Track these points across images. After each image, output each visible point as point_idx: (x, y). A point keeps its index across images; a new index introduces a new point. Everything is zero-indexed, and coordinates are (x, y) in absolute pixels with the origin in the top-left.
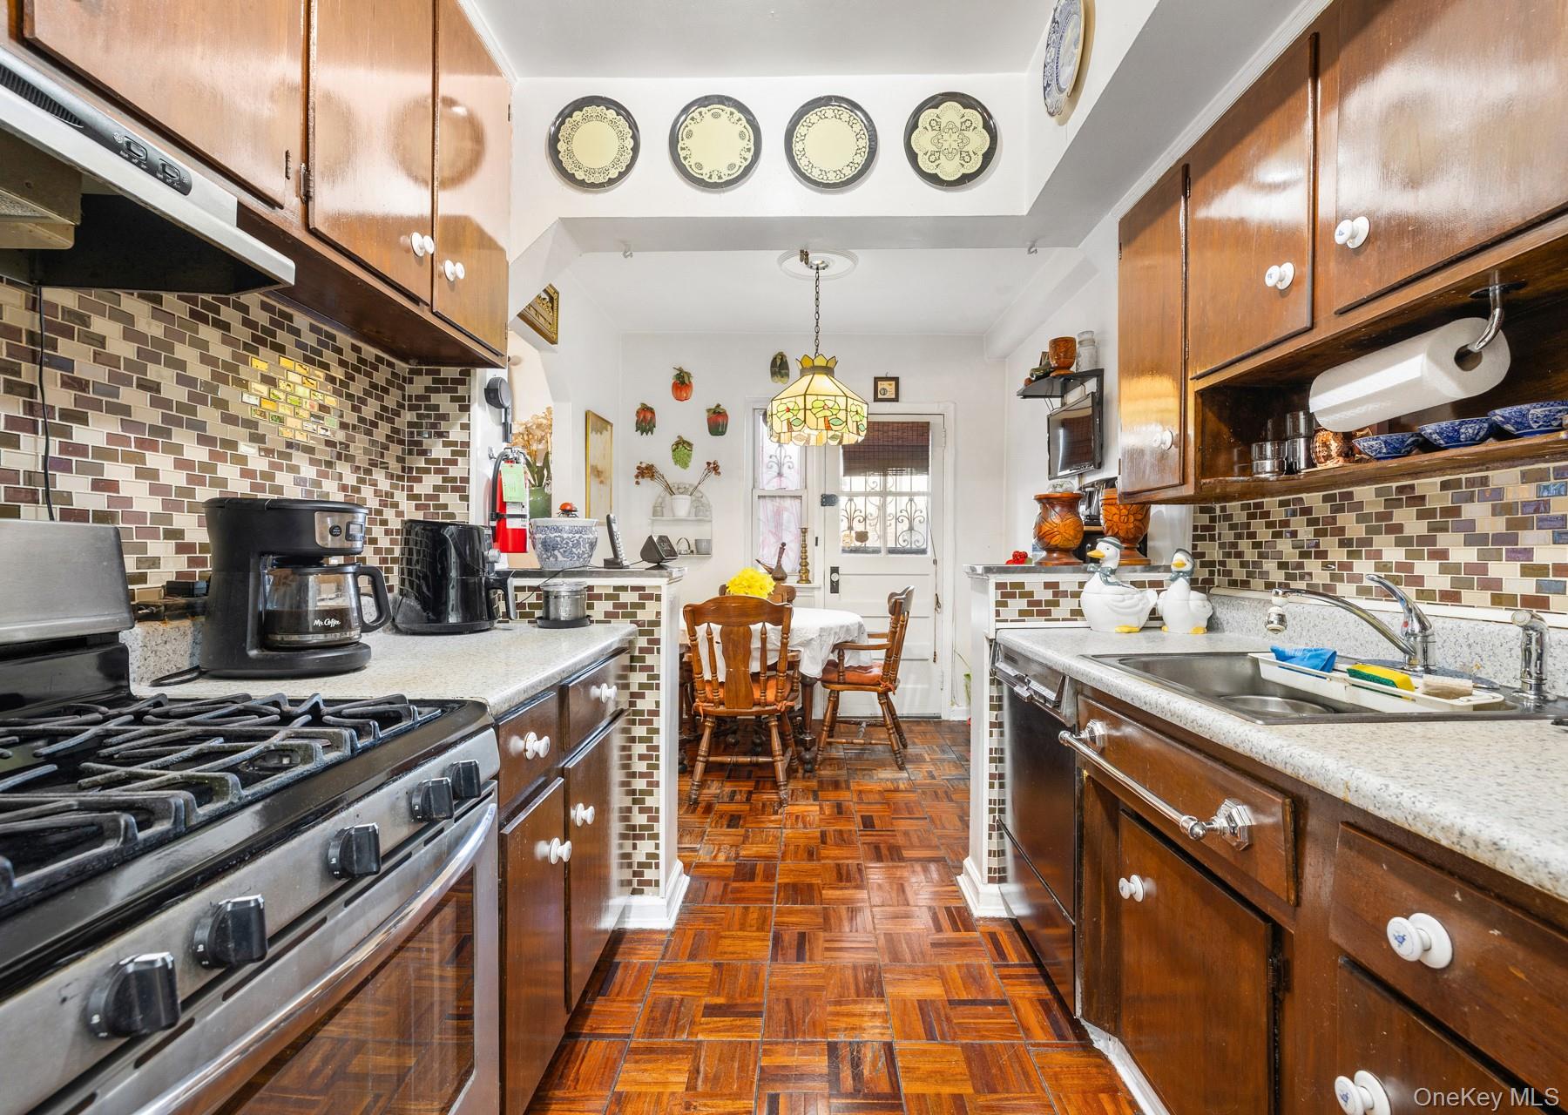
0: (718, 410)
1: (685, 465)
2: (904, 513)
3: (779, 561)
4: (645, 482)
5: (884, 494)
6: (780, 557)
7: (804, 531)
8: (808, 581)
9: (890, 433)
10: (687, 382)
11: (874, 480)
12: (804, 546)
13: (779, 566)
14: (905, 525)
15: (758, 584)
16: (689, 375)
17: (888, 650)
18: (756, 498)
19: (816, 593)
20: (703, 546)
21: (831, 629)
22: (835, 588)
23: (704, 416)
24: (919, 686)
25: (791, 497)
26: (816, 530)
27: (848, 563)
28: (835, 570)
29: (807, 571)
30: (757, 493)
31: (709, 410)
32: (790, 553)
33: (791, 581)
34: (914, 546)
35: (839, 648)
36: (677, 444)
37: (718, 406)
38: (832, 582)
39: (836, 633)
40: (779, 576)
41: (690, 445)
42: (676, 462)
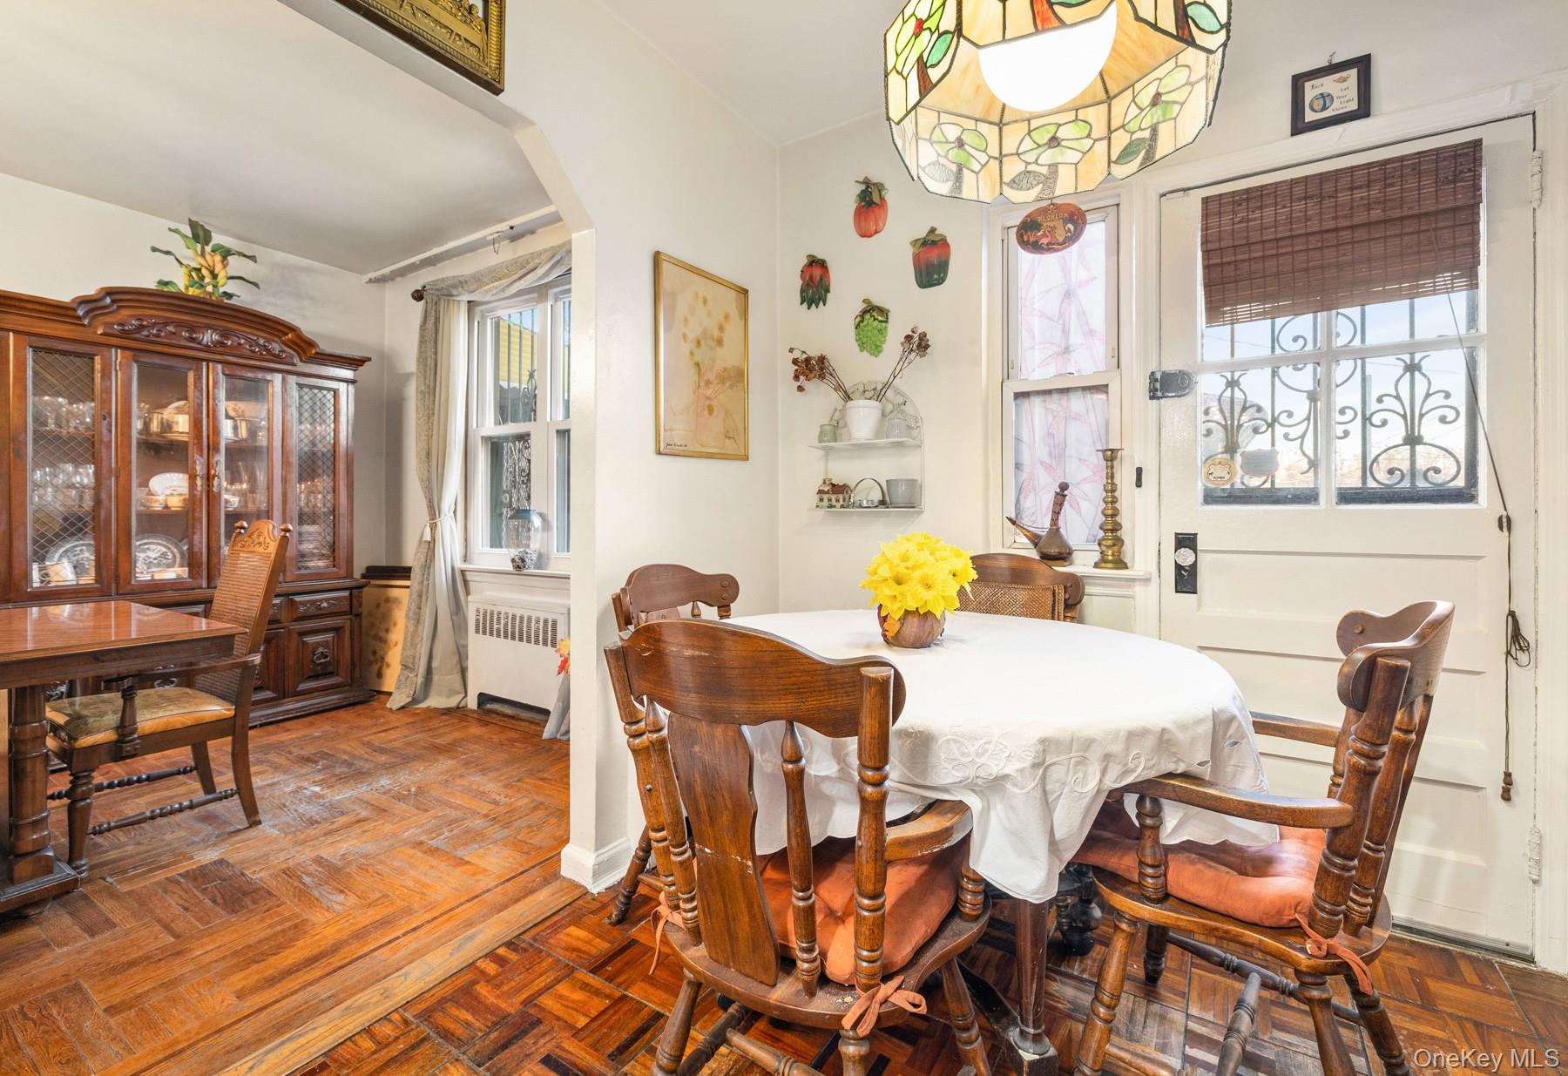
0: (931, 238)
1: (876, 350)
2: (1390, 403)
3: (1055, 521)
4: (813, 386)
5: (1325, 357)
6: (1056, 513)
7: (1111, 456)
8: (1120, 564)
9: (1344, 197)
10: (876, 199)
11: (1299, 327)
12: (1111, 489)
13: (1055, 530)
14: (1397, 431)
15: (917, 574)
16: (880, 187)
17: (1335, 831)
18: (1009, 397)
19: (1139, 590)
20: (901, 492)
21: (1089, 743)
22: (1186, 580)
23: (908, 254)
24: (1451, 856)
25: (1085, 389)
26: (1136, 453)
27: (1213, 525)
28: (1186, 541)
29: (1118, 542)
30: (1013, 387)
31: (914, 243)
32: (1084, 505)
33: (1083, 564)
34: (1421, 484)
35: (1151, 791)
36: (864, 312)
37: (933, 230)
38: (1179, 568)
39: (1107, 758)
40: (1053, 551)
41: (883, 312)
42: (862, 346)
